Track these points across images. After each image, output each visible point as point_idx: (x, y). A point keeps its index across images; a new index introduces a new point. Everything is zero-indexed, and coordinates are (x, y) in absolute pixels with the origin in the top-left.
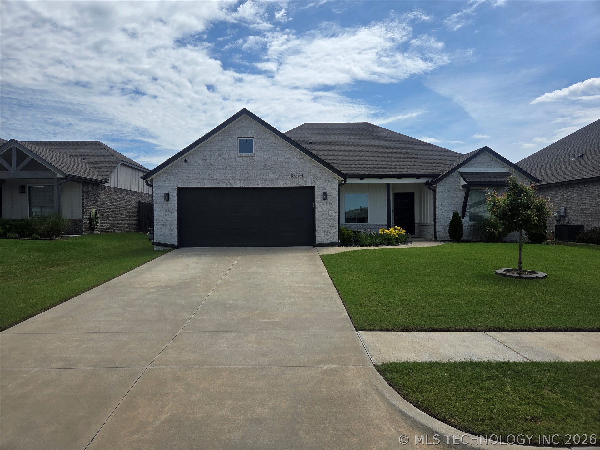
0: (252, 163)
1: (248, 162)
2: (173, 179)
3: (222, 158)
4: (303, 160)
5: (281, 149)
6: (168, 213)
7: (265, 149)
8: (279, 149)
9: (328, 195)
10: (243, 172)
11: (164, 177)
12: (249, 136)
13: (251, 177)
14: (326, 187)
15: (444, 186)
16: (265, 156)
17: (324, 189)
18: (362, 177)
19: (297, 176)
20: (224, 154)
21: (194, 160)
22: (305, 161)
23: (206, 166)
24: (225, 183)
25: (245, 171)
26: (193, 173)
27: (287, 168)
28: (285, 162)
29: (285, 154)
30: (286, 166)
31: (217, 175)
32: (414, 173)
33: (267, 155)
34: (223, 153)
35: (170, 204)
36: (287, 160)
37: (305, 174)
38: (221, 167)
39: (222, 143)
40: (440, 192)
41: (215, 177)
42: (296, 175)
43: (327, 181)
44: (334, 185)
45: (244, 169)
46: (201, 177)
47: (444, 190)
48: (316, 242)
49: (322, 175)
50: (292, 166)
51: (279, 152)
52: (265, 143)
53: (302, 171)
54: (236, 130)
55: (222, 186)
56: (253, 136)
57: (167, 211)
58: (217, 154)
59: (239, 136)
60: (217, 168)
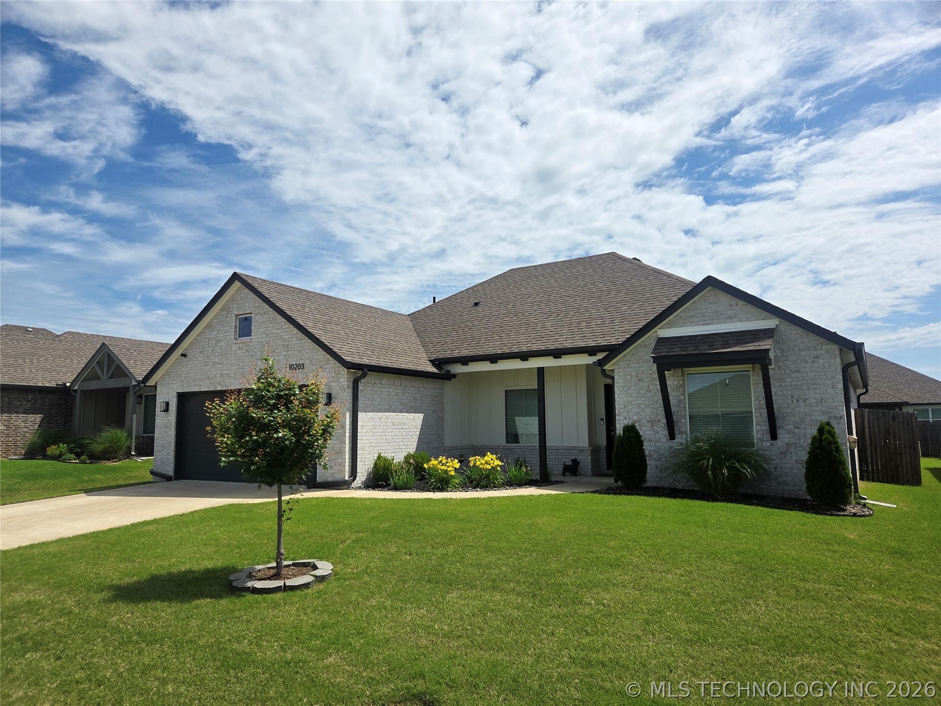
0: (248, 352)
1: (244, 351)
2: (174, 382)
3: (219, 347)
4: (304, 341)
5: (280, 327)
6: (166, 430)
7: (263, 328)
8: (277, 327)
9: (334, 397)
10: (239, 367)
11: (166, 379)
12: (247, 312)
13: (246, 373)
14: (330, 384)
15: (628, 370)
16: (262, 340)
17: (329, 388)
18: (494, 359)
19: (297, 368)
20: (221, 342)
21: (192, 353)
22: (306, 342)
23: (203, 361)
24: (220, 384)
25: (241, 364)
26: (192, 371)
27: (286, 356)
28: (284, 347)
29: (284, 334)
30: (284, 353)
31: (213, 373)
32: (583, 344)
33: (264, 338)
34: (220, 340)
35: (169, 416)
36: (286, 343)
37: (307, 363)
38: (217, 360)
39: (220, 326)
40: (620, 381)
41: (211, 376)
42: (295, 366)
43: (333, 374)
44: (341, 381)
45: (240, 361)
46: (198, 377)
47: (629, 377)
48: (318, 479)
49: (327, 364)
50: (291, 353)
51: (277, 331)
52: (262, 320)
53: (302, 359)
54: (234, 306)
55: (218, 389)
56: (251, 312)
57: (166, 427)
58: (214, 342)
59: (237, 313)
60: (214, 363)
